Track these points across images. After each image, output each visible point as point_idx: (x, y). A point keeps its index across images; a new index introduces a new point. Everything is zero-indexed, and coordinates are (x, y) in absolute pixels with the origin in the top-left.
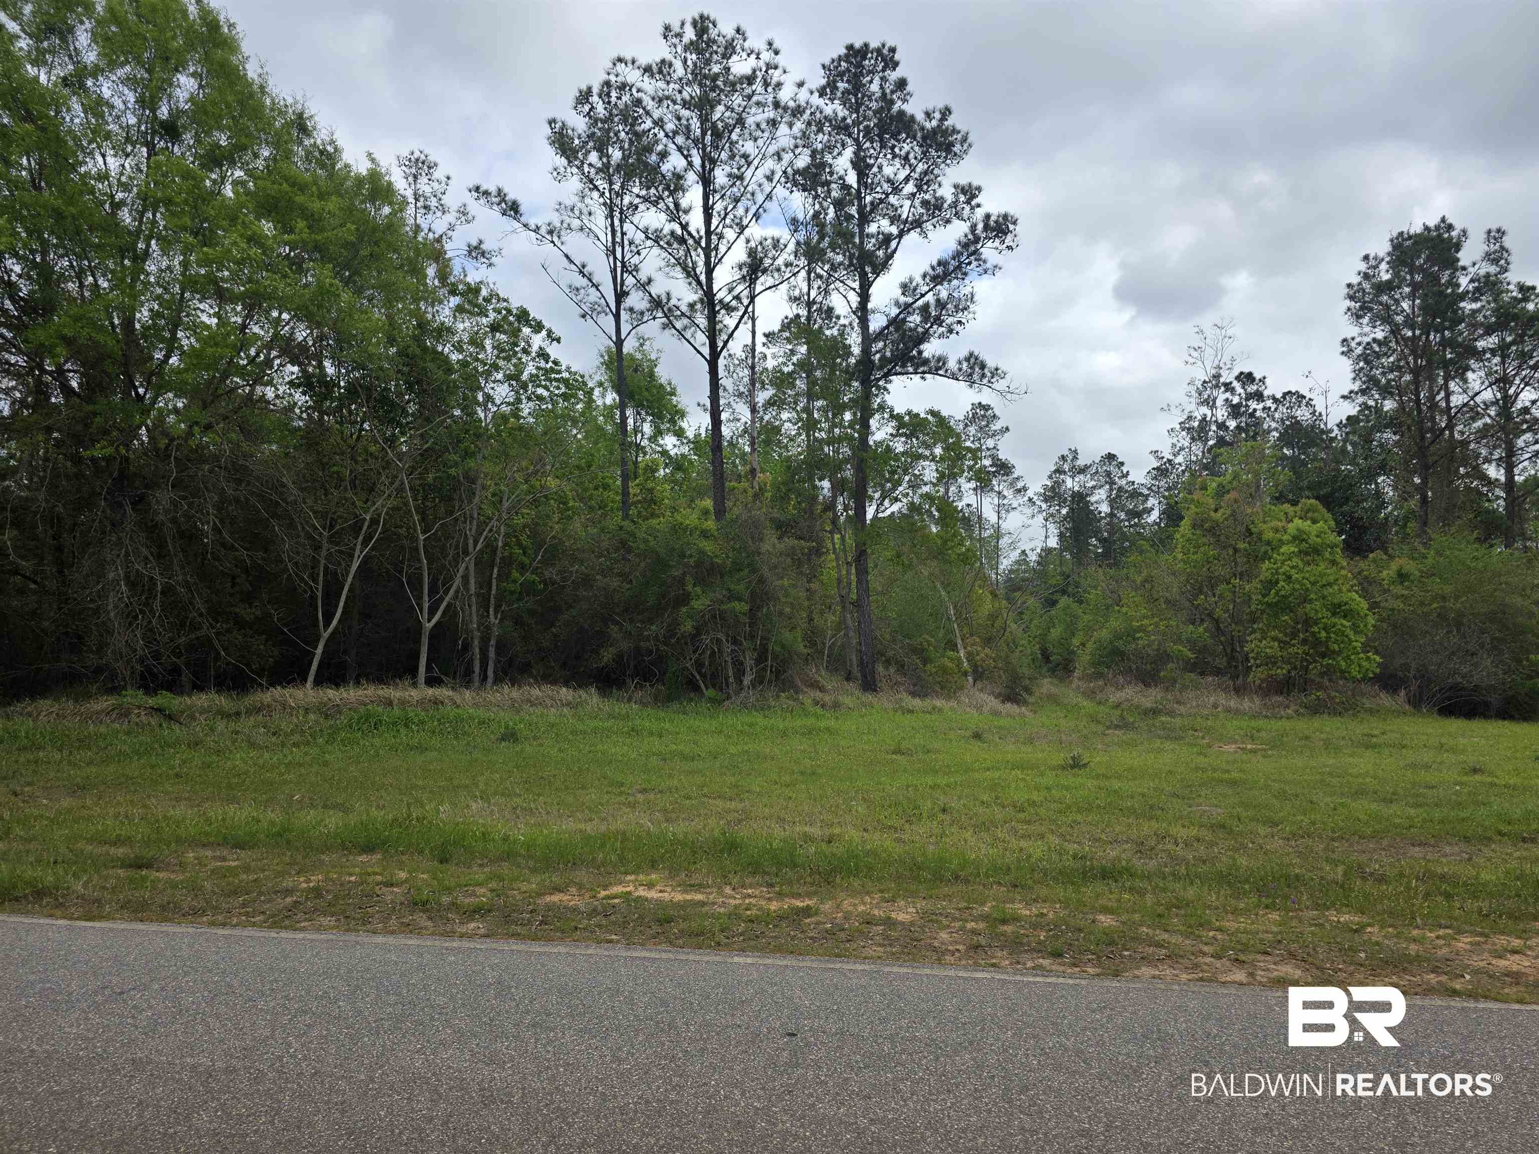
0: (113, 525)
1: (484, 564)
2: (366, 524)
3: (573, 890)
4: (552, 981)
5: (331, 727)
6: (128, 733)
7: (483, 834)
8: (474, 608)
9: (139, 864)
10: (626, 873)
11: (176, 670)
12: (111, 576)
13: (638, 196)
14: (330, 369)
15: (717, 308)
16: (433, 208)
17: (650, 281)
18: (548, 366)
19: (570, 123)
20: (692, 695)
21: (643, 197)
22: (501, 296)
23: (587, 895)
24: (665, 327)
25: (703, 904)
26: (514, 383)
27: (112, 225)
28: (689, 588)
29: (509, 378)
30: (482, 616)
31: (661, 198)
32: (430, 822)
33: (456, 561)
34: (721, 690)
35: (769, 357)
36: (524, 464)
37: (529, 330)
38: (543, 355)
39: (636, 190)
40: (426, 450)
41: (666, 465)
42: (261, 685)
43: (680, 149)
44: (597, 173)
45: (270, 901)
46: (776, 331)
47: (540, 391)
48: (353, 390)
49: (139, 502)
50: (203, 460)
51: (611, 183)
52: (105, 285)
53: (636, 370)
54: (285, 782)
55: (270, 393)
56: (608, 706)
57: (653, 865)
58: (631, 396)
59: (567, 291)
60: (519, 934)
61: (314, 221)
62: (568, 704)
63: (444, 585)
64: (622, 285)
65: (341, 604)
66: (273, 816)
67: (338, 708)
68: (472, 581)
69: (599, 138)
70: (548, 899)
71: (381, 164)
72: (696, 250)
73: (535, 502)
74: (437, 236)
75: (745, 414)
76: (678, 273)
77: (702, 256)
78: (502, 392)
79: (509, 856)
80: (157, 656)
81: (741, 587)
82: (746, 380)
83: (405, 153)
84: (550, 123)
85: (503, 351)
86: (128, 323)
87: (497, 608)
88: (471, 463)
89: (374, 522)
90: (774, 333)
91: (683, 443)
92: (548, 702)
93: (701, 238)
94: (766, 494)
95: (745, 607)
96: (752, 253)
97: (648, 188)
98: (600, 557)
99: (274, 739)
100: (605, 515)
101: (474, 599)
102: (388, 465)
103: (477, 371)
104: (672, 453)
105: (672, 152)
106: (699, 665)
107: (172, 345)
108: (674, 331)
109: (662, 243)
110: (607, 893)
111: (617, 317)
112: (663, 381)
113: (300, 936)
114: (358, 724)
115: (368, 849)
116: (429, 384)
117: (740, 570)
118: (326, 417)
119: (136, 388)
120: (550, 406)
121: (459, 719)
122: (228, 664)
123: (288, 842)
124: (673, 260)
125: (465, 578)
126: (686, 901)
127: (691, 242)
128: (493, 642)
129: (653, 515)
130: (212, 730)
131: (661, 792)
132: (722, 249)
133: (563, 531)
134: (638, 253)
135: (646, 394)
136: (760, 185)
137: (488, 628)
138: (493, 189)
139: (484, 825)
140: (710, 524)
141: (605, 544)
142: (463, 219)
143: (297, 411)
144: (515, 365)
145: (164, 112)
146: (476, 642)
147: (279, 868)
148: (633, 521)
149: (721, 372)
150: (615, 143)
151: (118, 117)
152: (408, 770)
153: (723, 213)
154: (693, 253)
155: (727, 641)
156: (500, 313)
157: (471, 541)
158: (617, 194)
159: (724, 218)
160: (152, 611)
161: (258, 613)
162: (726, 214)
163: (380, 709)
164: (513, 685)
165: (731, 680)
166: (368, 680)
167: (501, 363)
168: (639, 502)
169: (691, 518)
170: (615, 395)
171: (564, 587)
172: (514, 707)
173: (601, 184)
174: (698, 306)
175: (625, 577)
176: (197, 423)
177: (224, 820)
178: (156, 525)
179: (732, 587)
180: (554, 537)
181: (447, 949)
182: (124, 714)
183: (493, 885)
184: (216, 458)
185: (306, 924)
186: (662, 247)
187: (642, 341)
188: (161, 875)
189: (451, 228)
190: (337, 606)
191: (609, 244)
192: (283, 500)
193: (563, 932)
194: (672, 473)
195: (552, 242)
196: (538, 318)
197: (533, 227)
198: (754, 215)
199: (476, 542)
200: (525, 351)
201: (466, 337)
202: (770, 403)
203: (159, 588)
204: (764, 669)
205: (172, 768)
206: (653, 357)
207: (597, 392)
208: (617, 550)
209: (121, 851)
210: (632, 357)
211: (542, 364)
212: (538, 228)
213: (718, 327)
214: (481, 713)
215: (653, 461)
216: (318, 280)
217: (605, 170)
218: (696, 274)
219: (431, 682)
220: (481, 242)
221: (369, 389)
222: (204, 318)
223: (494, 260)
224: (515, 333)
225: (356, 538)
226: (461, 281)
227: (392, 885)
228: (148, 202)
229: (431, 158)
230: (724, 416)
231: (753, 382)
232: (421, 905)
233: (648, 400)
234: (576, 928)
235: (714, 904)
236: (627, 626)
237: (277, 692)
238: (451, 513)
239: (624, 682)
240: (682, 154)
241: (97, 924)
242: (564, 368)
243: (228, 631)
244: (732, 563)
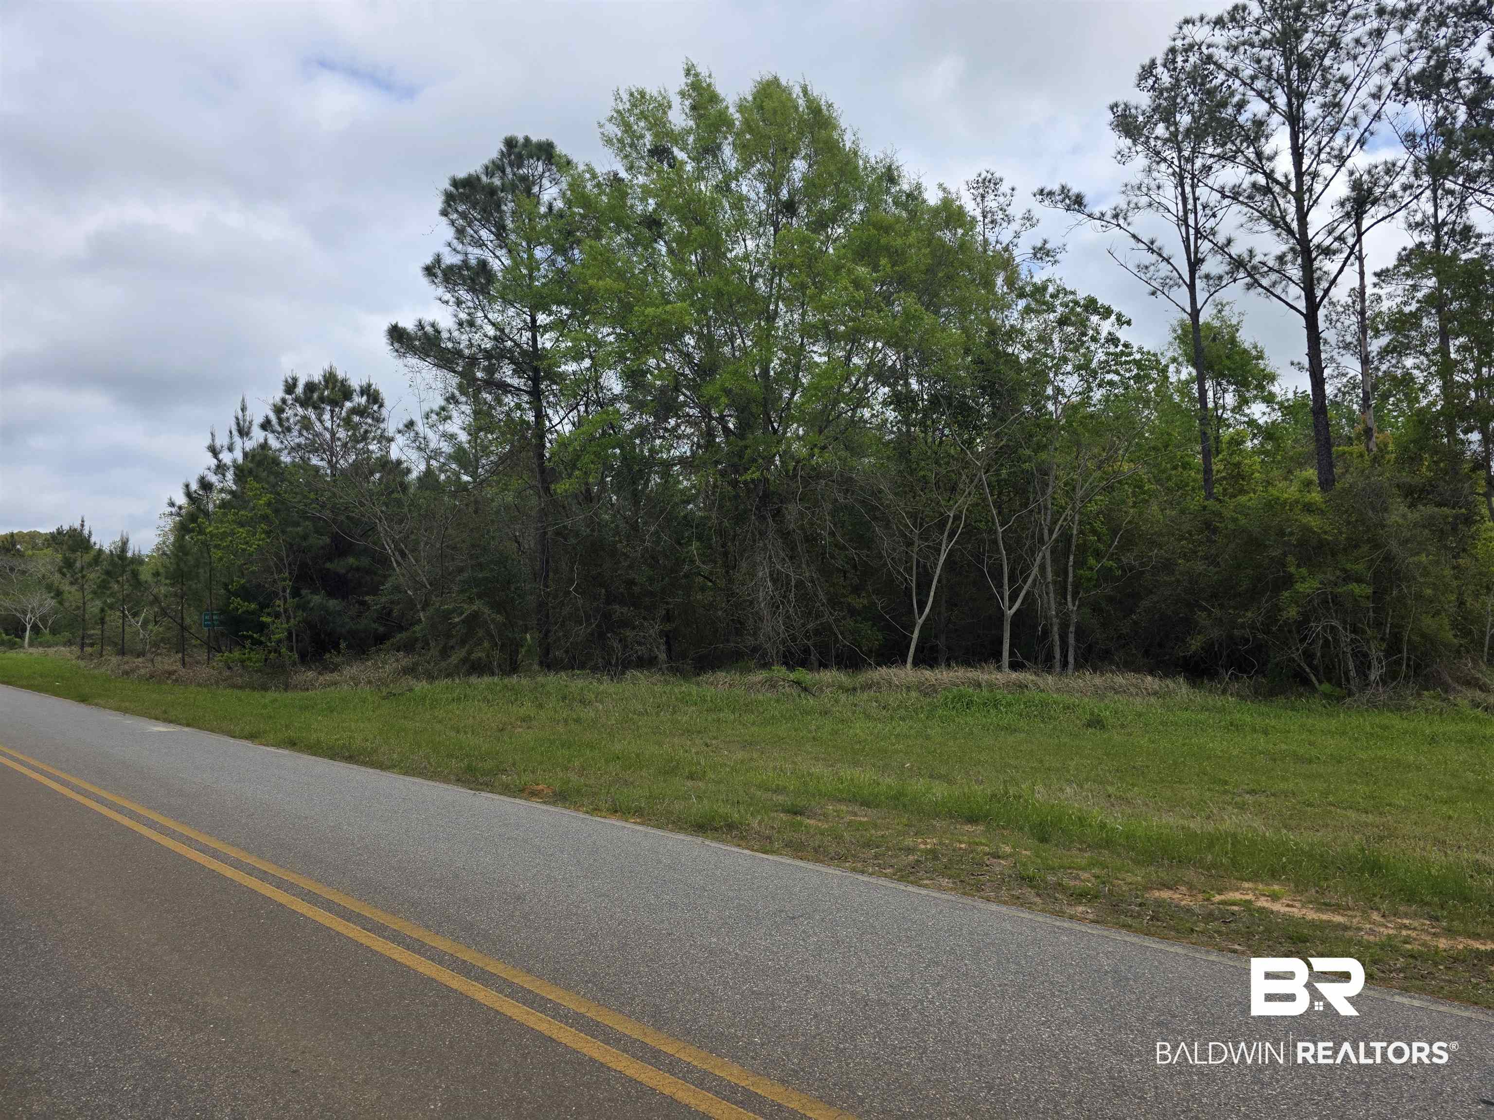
0: (760, 534)
1: (1061, 552)
2: (951, 520)
3: (1183, 889)
4: (1172, 981)
5: (929, 704)
6: (778, 701)
7: (1080, 819)
8: (1052, 595)
9: (795, 811)
10: (1243, 879)
11: (806, 651)
12: (760, 574)
13: (1211, 156)
14: (914, 385)
15: (1314, 255)
16: (999, 221)
17: (1229, 242)
18: (1118, 350)
19: (1133, 102)
20: (1301, 689)
21: (1218, 156)
22: (1068, 289)
23: (1200, 897)
24: (1249, 287)
25: (1346, 928)
26: (1083, 372)
27: (751, 295)
28: (1292, 570)
29: (1078, 368)
30: (1060, 604)
31: (1239, 150)
32: (1026, 801)
33: (1032, 552)
34: (1340, 686)
35: (1384, 297)
36: (1096, 451)
37: (1098, 317)
38: (1113, 340)
39: (1210, 150)
40: (1001, 448)
41: (1255, 436)
42: (870, 664)
43: (1260, 94)
44: (1164, 144)
45: (896, 856)
46: (1391, 266)
47: (1109, 377)
48: (935, 401)
49: (778, 514)
50: (819, 476)
51: (1180, 151)
52: (750, 343)
53: (1214, 339)
54: (897, 752)
55: (867, 413)
56: (1199, 697)
57: (1274, 875)
58: (1211, 367)
59: (1135, 271)
60: (1130, 926)
61: (897, 256)
62: (1155, 693)
63: (1021, 574)
64: (1196, 253)
65: (932, 594)
66: (889, 781)
67: (934, 689)
68: (1049, 569)
69: (1165, 108)
70: (1157, 894)
71: (952, 191)
72: (1285, 197)
73: (1109, 489)
74: (1004, 245)
75: (1353, 366)
76: (1264, 225)
77: (1293, 202)
78: (1071, 383)
79: (1108, 843)
80: (794, 639)
81: (1360, 567)
82: (1354, 328)
83: (973, 177)
84: (1112, 108)
85: (1071, 343)
86: (765, 371)
87: (1075, 595)
88: (1043, 456)
89: (957, 518)
90: (1388, 270)
91: (1274, 410)
92: (1133, 690)
93: (1289, 182)
94: (1387, 457)
95: (1369, 591)
96: (1357, 185)
97: (1223, 145)
98: (1181, 540)
99: (884, 712)
100: (1184, 496)
101: (1051, 587)
102: (966, 464)
103: (1047, 367)
104: (1261, 422)
105: (1251, 99)
106: (1308, 656)
107: (795, 384)
108: (1260, 290)
109: (1241, 199)
110: (1222, 897)
111: (1192, 287)
112: (1247, 345)
113: (924, 892)
114: (952, 702)
115: (972, 820)
116: (1001, 385)
117: (1356, 546)
118: (913, 429)
119: (772, 423)
120: (1122, 391)
121: (1044, 704)
122: (844, 646)
123: (905, 806)
124: (1256, 214)
125: (1043, 568)
126: (1321, 921)
127: (1277, 189)
128: (1072, 629)
129: (1242, 492)
130: (836, 701)
131: (1273, 795)
132: (1318, 188)
133: (1140, 514)
134: (1214, 215)
135: (1227, 362)
136: (1364, 107)
137: (1067, 615)
138: (1056, 188)
139: (1080, 810)
140: (1316, 496)
141: (1186, 527)
142: (1028, 225)
143: (889, 426)
144: (1084, 355)
145: (784, 194)
146: (1055, 629)
147: (900, 828)
148: (1218, 500)
149: (1322, 325)
150: (1183, 108)
151: (753, 207)
152: (1000, 749)
153: (1316, 148)
154: (1281, 201)
155: (1345, 629)
156: (1067, 306)
157: (1046, 532)
158: (1187, 160)
159: (1318, 155)
160: (789, 602)
161: (866, 602)
162: (1320, 150)
163: (971, 690)
164: (1095, 672)
165: (1353, 673)
166: (957, 663)
167: (1071, 355)
168: (1224, 478)
169: (1290, 491)
170: (1190, 369)
171: (1143, 572)
172: (1098, 693)
173: (1170, 154)
174: (1289, 257)
175: (1211, 560)
176: (815, 445)
177: (852, 780)
178: (789, 533)
179: (1348, 566)
180: (1130, 522)
181: (1058, 928)
182: (773, 685)
183: (1096, 871)
184: (831, 474)
185: (927, 882)
186: (1242, 203)
187: (1220, 307)
188: (812, 822)
189: (1017, 235)
190: (928, 595)
191: (1181, 213)
192: (882, 505)
193: (1178, 931)
194: (1261, 444)
195: (1118, 225)
196: (1106, 304)
197: (1098, 215)
198: (1358, 141)
199: (1051, 532)
200: (1094, 339)
201: (1034, 336)
202: (1385, 352)
203: (793, 584)
204: (1398, 663)
205: (810, 732)
206: (1234, 322)
207: (1172, 368)
208: (1201, 532)
209: (780, 798)
210: (1207, 325)
211: (1112, 349)
212: (1103, 215)
213: (1316, 276)
214: (1066, 698)
215: (1238, 433)
216: (903, 308)
217: (1173, 140)
218: (1286, 223)
219: (1015, 666)
220: (1045, 242)
221: (949, 398)
222: (817, 359)
223: (1058, 257)
224: (1083, 324)
225: (942, 533)
226: (1028, 283)
227: (999, 857)
228: (777, 270)
229: (997, 175)
230: (1327, 373)
231: (1363, 329)
232: (1027, 880)
233: (1229, 369)
234: (1192, 930)
235: (1359, 929)
236: (1217, 612)
237: (883, 671)
238: (1026, 505)
239: (1217, 673)
240: (1263, 98)
241: (770, 857)
242: (1135, 350)
243: (844, 618)
244: (1347, 539)
